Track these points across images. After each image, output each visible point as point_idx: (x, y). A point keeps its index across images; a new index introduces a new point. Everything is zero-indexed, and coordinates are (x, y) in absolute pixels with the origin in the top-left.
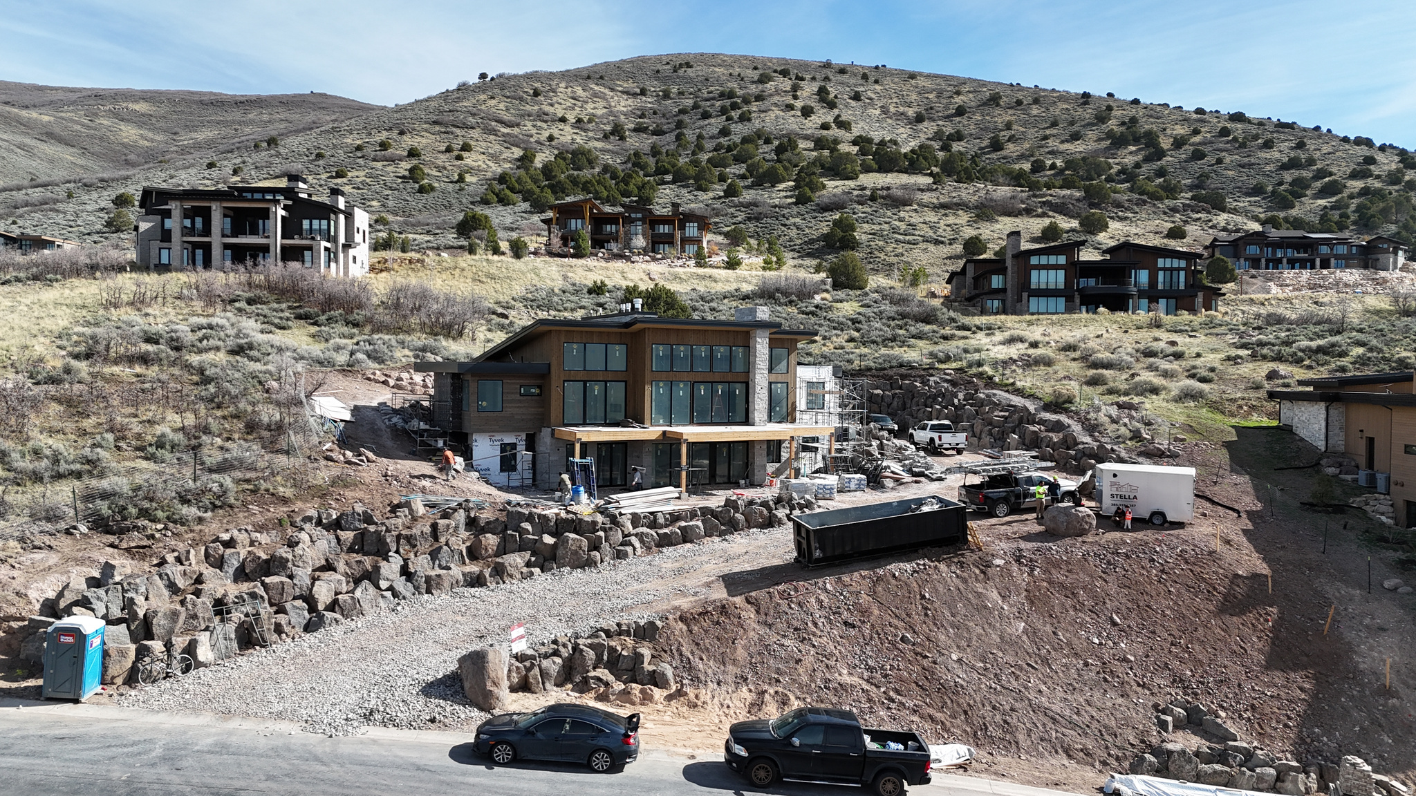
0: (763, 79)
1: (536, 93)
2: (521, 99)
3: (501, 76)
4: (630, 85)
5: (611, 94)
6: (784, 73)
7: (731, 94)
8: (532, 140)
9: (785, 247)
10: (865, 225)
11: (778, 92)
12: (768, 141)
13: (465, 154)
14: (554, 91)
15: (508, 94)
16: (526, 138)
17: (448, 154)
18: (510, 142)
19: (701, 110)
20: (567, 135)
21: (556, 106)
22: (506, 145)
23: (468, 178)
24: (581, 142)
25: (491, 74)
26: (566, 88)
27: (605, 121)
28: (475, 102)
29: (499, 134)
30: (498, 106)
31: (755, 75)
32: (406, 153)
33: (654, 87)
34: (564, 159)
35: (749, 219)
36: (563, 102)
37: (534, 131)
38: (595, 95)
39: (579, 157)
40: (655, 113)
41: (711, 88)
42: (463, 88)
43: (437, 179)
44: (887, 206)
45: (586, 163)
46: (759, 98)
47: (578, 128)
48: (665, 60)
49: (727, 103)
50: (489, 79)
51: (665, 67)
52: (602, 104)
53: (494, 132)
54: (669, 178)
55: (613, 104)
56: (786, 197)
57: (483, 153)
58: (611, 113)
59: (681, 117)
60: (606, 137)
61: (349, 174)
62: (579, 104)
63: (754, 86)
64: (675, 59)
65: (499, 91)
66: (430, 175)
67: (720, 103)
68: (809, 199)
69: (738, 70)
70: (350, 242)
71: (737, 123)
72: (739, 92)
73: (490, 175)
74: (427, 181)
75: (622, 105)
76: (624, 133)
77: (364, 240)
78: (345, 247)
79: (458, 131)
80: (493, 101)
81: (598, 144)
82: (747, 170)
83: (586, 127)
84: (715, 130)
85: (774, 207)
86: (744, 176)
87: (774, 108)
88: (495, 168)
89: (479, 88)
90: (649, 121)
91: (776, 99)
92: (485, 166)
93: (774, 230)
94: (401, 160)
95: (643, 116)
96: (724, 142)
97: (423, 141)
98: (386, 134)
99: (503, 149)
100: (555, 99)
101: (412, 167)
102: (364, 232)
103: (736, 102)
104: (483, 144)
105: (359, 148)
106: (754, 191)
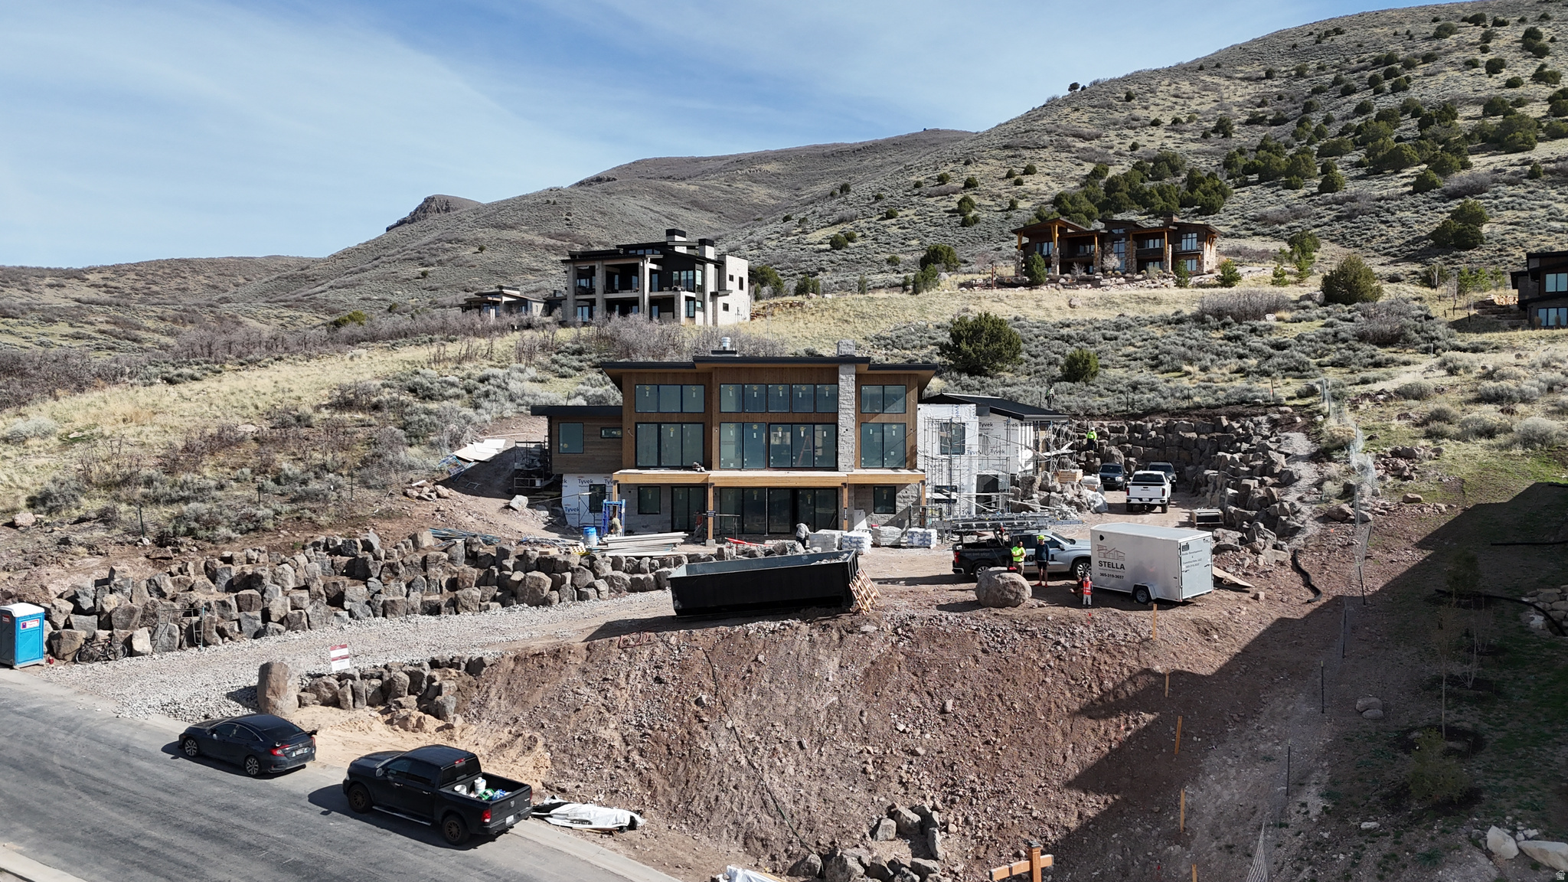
0: (1442, 33)
1: (1129, 98)
2: (1110, 106)
3: (1095, 83)
4: (1256, 69)
5: (1227, 83)
6: (1477, 20)
7: (1390, 59)
8: (1111, 151)
9: (1376, 251)
10: (1509, 213)
11: (1459, 47)
12: (1416, 114)
13: (1025, 178)
14: (1152, 91)
15: (1096, 103)
16: (1104, 150)
17: (1008, 180)
18: (1083, 157)
19: (1342, 86)
20: (1154, 141)
21: (1152, 108)
22: (1078, 161)
23: (1022, 204)
24: (1172, 146)
25: (1084, 82)
26: (1169, 85)
27: (1211, 117)
28: (1056, 117)
29: (1073, 150)
30: (1081, 120)
31: (1431, 29)
32: (962, 185)
33: (1288, 65)
34: (1142, 169)
35: (1338, 219)
36: (1161, 102)
37: (1116, 141)
38: (1206, 88)
39: (1166, 164)
40: (1280, 98)
41: (1365, 56)
42: (1053, 104)
43: (988, 209)
44: (1553, 184)
45: (1168, 170)
46: (1428, 58)
47: (1173, 130)
48: (1308, 30)
49: (1380, 72)
50: (1079, 90)
51: (1306, 39)
52: (1212, 96)
53: (1067, 148)
54: (1255, 177)
55: (1226, 95)
56: (1405, 185)
57: (1048, 175)
58: (1221, 107)
59: (1315, 97)
60: (1205, 136)
61: (900, 214)
62: (1181, 101)
63: (1427, 44)
64: (1321, 27)
65: (1086, 101)
66: (980, 206)
67: (1371, 73)
68: (1434, 185)
69: (1408, 26)
70: (721, 289)
71: (1388, 94)
72: (1402, 55)
73: (1047, 198)
74: (974, 212)
75: (1238, 94)
76: (1231, 128)
77: (741, 287)
78: (714, 295)
79: (1026, 153)
80: (1077, 114)
81: (1193, 147)
82: (1367, 156)
83: (1184, 127)
84: (1351, 108)
85: (1379, 200)
86: (1359, 165)
87: (1447, 69)
88: (1057, 189)
89: (1067, 101)
90: (1270, 109)
91: (1453, 57)
92: (1046, 189)
93: (1369, 229)
94: (955, 193)
95: (1263, 104)
96: (1357, 122)
97: (987, 169)
98: (951, 166)
99: (1074, 166)
100: (1152, 100)
101: (964, 200)
102: (741, 280)
103: (1393, 69)
104: (1052, 164)
105: (918, 185)
106: (1364, 182)
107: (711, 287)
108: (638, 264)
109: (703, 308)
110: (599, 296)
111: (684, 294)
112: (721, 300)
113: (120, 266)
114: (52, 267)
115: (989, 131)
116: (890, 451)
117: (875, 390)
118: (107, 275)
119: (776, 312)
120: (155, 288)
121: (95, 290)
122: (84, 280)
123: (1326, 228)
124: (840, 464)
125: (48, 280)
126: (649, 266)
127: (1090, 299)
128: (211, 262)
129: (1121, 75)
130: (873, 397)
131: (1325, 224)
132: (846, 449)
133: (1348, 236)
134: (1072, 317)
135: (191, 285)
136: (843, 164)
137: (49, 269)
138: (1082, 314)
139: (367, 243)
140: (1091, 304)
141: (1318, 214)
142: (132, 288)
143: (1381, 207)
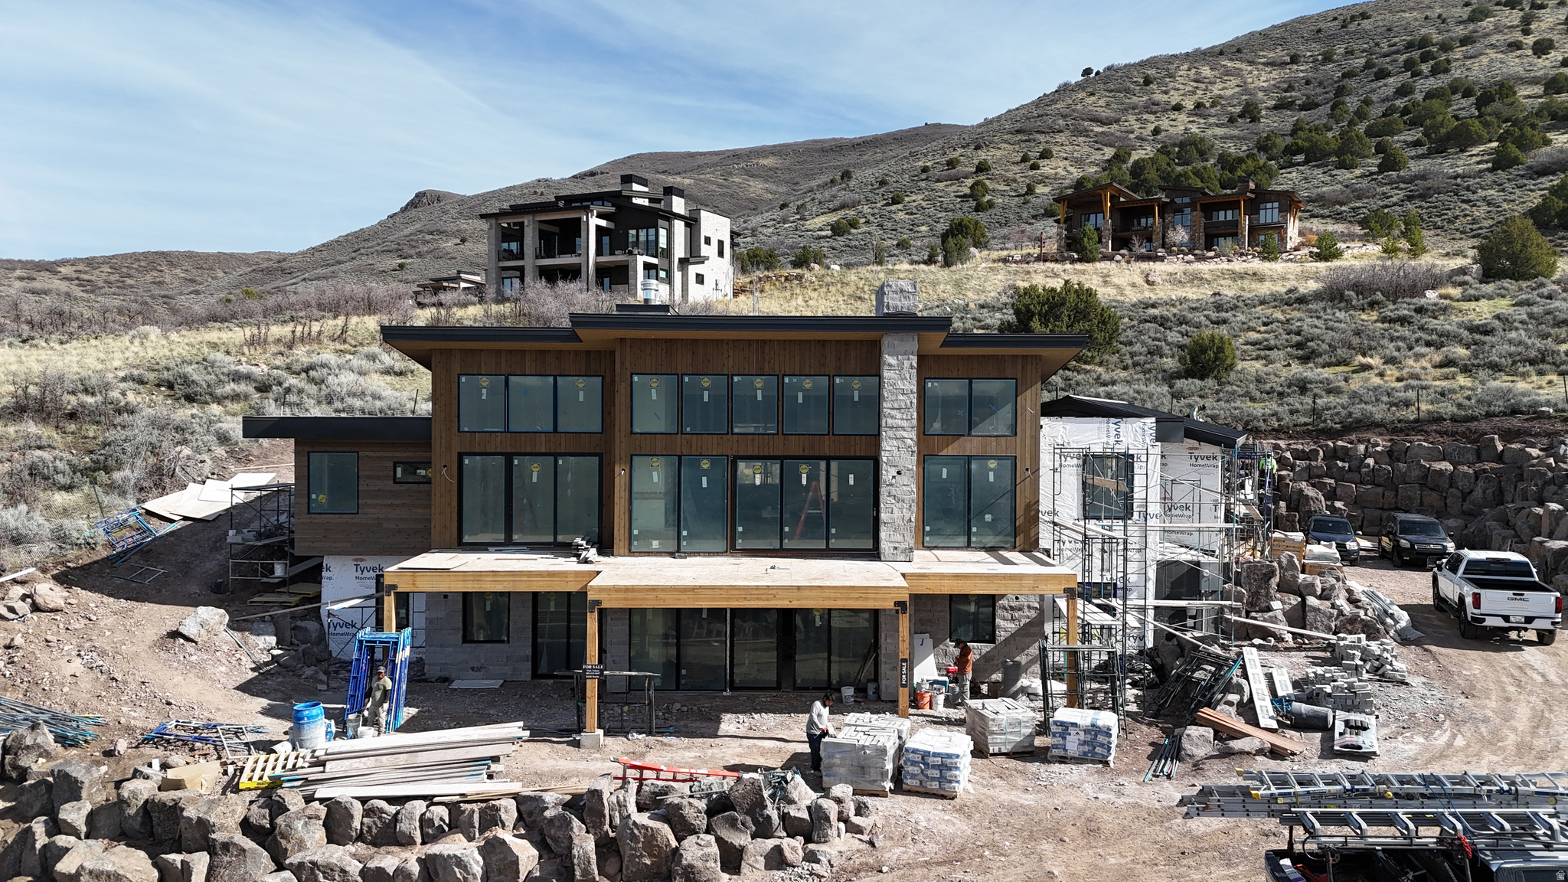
0: (1477, 16)
1: (1148, 81)
2: (1127, 91)
3: (1109, 68)
4: (1280, 54)
5: (1250, 68)
7: (1424, 42)
8: (1132, 136)
9: (1462, 232)
11: (1498, 29)
12: (1467, 93)
13: (1042, 163)
14: (1172, 76)
15: (1112, 87)
16: (1124, 135)
17: (1023, 165)
18: (1101, 141)
19: (1375, 70)
20: (1178, 126)
21: (1172, 92)
22: (1097, 146)
23: (1040, 189)
24: (1197, 131)
25: (1098, 66)
26: (1189, 70)
27: (1235, 102)
28: (1070, 102)
29: (1091, 134)
30: (1098, 104)
31: (1464, 13)
32: (974, 170)
33: (1316, 49)
34: (1168, 153)
35: (1410, 198)
36: (1181, 87)
37: (1136, 126)
38: (1228, 72)
39: (1190, 147)
40: (1308, 83)
41: (1395, 40)
42: (1065, 89)
43: (1003, 194)
45: (1196, 155)
46: (1465, 41)
47: (1196, 115)
48: (1332, 15)
49: (1416, 54)
50: (1093, 75)
51: (1330, 24)
52: (1235, 81)
53: (1085, 133)
54: (1300, 158)
55: (1250, 80)
56: (1478, 163)
57: (1066, 159)
58: (1246, 91)
59: (1346, 81)
60: (1232, 120)
61: (907, 199)
62: (1203, 86)
63: (1462, 27)
64: (1345, 12)
65: (1102, 86)
66: (994, 190)
67: (1405, 57)
68: (1516, 161)
69: (1439, 11)
70: (693, 255)
71: (1427, 77)
72: (1437, 38)
73: (1067, 182)
74: (988, 197)
75: (1262, 79)
76: (1259, 112)
77: (721, 254)
78: (684, 263)
79: (1041, 138)
80: (1093, 98)
81: (1220, 131)
82: (1425, 134)
83: (1207, 112)
84: (1390, 91)
85: (1456, 178)
86: (1417, 144)
87: (1488, 51)
88: (1076, 173)
89: (1080, 86)
90: (1298, 94)
91: (1493, 39)
92: (1065, 173)
93: (1449, 209)
94: (966, 177)
95: (1290, 88)
96: (1400, 103)
97: (999, 153)
98: (960, 151)
99: (1092, 151)
100: (1171, 85)
101: (976, 184)
102: (721, 243)
103: (1429, 51)
104: (1069, 148)
105: (925, 170)
106: (1428, 161)
107: (679, 251)
108: (579, 219)
109: (669, 280)
110: (529, 262)
111: (641, 260)
112: (693, 270)
113: (94, 258)
114: (24, 259)
115: (999, 117)
116: (982, 514)
117: (953, 388)
118: (80, 268)
119: (767, 287)
120: (129, 281)
121: (67, 283)
122: (57, 273)
123: (1397, 208)
124: (885, 546)
125: (18, 273)
126: (594, 222)
127: (1171, 274)
128: (190, 256)
129: (1137, 60)
130: (947, 402)
131: (1395, 204)
132: (897, 514)
133: (1425, 217)
134: (1154, 297)
135: (168, 278)
136: (842, 158)
137: (20, 261)
138: (1164, 292)
139: (348, 235)
140: (1173, 279)
141: (1384, 194)
142: (106, 282)
143: (1458, 185)
